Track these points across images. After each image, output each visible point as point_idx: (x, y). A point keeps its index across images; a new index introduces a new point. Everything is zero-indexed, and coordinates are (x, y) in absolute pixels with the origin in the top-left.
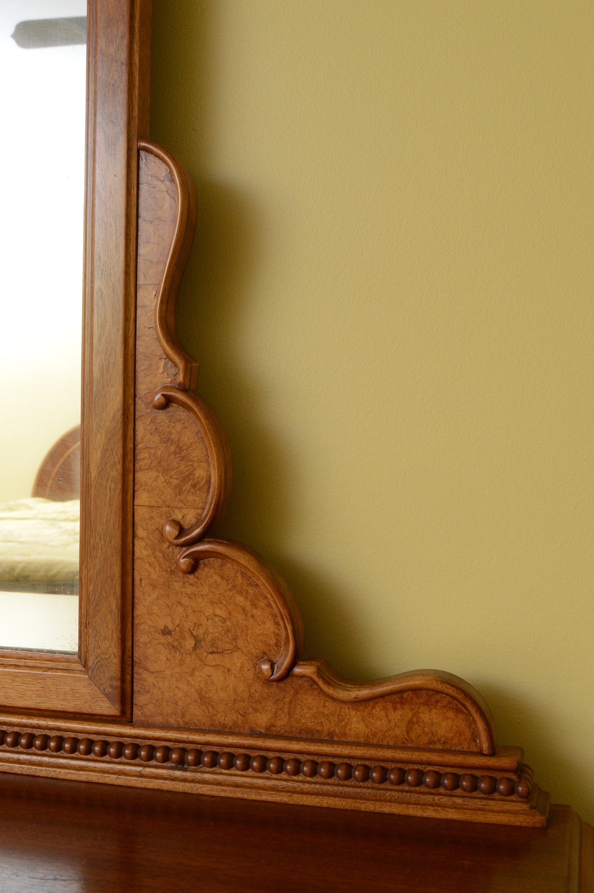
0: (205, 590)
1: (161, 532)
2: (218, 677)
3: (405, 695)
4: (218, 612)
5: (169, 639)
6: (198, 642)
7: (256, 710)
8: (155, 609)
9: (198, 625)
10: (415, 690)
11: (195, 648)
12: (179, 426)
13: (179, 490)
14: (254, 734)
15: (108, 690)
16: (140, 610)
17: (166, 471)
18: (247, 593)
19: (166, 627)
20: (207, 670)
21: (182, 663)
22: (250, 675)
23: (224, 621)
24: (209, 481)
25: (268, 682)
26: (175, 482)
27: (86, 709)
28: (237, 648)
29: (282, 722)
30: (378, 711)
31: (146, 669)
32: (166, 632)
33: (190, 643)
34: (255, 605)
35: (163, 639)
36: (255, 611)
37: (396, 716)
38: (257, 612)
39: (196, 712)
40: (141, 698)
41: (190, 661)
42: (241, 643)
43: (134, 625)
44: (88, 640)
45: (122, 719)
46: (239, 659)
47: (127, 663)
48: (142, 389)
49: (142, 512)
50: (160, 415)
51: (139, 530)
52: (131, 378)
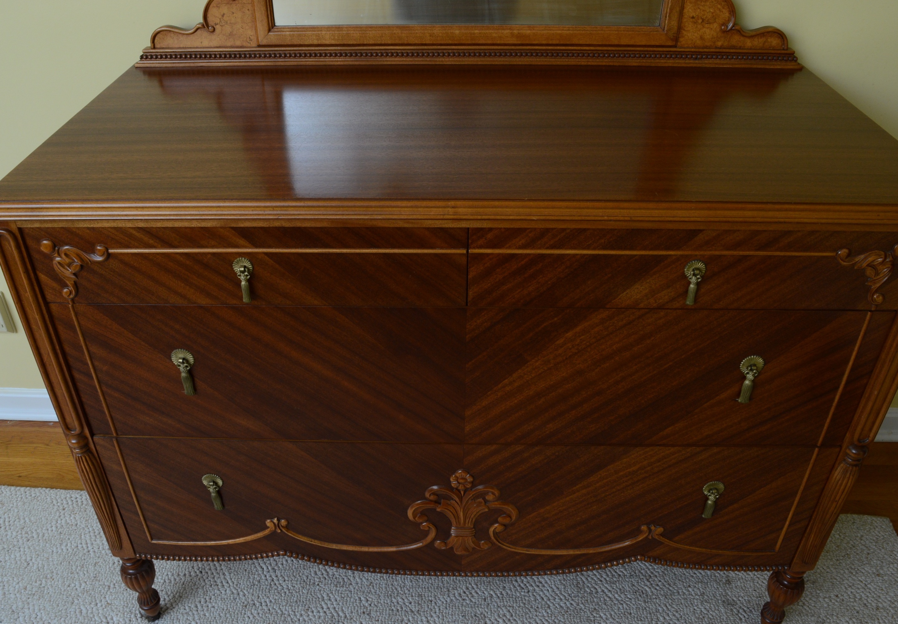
0: (708, 3)
2: (708, 31)
3: (765, 34)
4: (711, 10)
5: (694, 20)
6: (703, 20)
7: (718, 41)
8: (690, 10)
9: (704, 15)
10: (768, 32)
11: (702, 22)
14: (716, 48)
15: (672, 37)
16: (685, 11)
18: (722, 4)
19: (693, 16)
20: (704, 29)
21: (697, 27)
22: (718, 30)
23: (713, 13)
25: (724, 32)
27: (663, 44)
28: (715, 22)
29: (726, 44)
30: (756, 39)
31: (684, 30)
32: (693, 17)
33: (700, 21)
34: (724, 8)
35: (691, 20)
36: (723, 10)
38: (724, 13)
39: (699, 43)
40: (681, 39)
41: (699, 26)
42: (717, 20)
43: (682, 16)
44: (667, 22)
45: (675, 46)
46: (715, 25)
47: (680, 28)
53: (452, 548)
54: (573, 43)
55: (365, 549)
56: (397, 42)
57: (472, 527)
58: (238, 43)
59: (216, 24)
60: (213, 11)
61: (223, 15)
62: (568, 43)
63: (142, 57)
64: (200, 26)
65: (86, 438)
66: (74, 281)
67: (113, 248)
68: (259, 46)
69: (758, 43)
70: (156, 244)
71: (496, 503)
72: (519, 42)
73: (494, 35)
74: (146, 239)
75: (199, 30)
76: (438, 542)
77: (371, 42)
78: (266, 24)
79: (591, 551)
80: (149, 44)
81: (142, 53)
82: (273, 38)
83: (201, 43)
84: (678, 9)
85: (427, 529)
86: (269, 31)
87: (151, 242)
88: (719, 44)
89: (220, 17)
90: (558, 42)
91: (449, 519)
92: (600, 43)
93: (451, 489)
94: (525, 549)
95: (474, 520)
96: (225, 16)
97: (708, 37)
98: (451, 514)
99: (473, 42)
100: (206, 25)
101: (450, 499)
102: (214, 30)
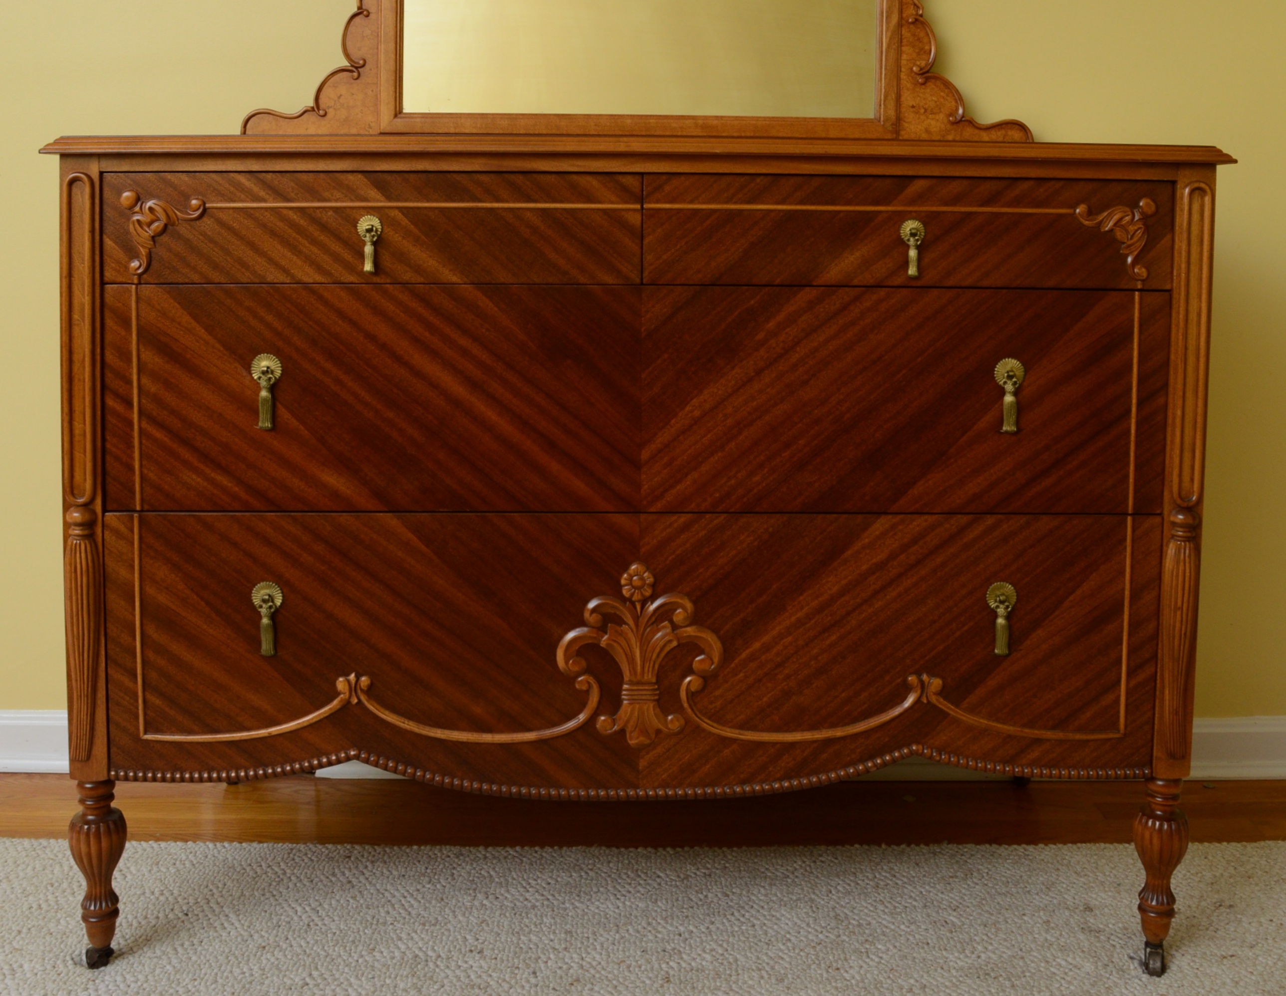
0: (928, 90)
1: (911, 69)
2: (933, 123)
3: (1003, 126)
4: (934, 98)
5: (914, 109)
6: (926, 110)
7: (948, 134)
8: (909, 98)
9: (926, 104)
10: (1006, 124)
11: (924, 113)
12: (919, 30)
13: (919, 54)
15: (891, 129)
16: (903, 99)
17: (913, 47)
19: (913, 105)
20: (929, 121)
21: (919, 118)
22: (946, 121)
23: (936, 102)
24: (930, 50)
25: (953, 123)
26: (917, 51)
27: (881, 137)
28: (941, 112)
29: (958, 138)
30: (993, 132)
31: (905, 121)
32: (913, 107)
33: (922, 111)
34: (946, 95)
35: (912, 110)
37: (999, 133)
38: (948, 98)
39: (924, 135)
40: (902, 133)
41: (922, 117)
42: (942, 110)
43: (900, 105)
44: (882, 110)
45: (896, 139)
46: (941, 116)
47: (899, 119)
48: (904, 15)
49: (904, 62)
50: (912, 26)
51: (903, 69)
52: (901, 12)
53: (622, 731)
54: (771, 135)
55: (487, 738)
57: (654, 680)
58: (354, 131)
59: (329, 107)
60: (327, 90)
61: (339, 97)
64: (309, 109)
65: (94, 513)
66: (150, 249)
67: (212, 202)
69: (996, 135)
70: (267, 197)
71: (689, 629)
73: (674, 125)
74: (256, 189)
75: (306, 115)
76: (603, 718)
78: (392, 107)
79: (839, 732)
82: (399, 125)
83: (307, 129)
84: (894, 96)
85: (584, 688)
86: (394, 116)
87: (262, 194)
88: (950, 137)
89: (336, 98)
90: (752, 134)
91: (619, 667)
92: (804, 136)
93: (624, 600)
94: (737, 731)
95: (657, 667)
96: (342, 97)
97: (935, 129)
98: (621, 651)
99: (648, 133)
100: (317, 108)
101: (620, 621)
102: (325, 115)
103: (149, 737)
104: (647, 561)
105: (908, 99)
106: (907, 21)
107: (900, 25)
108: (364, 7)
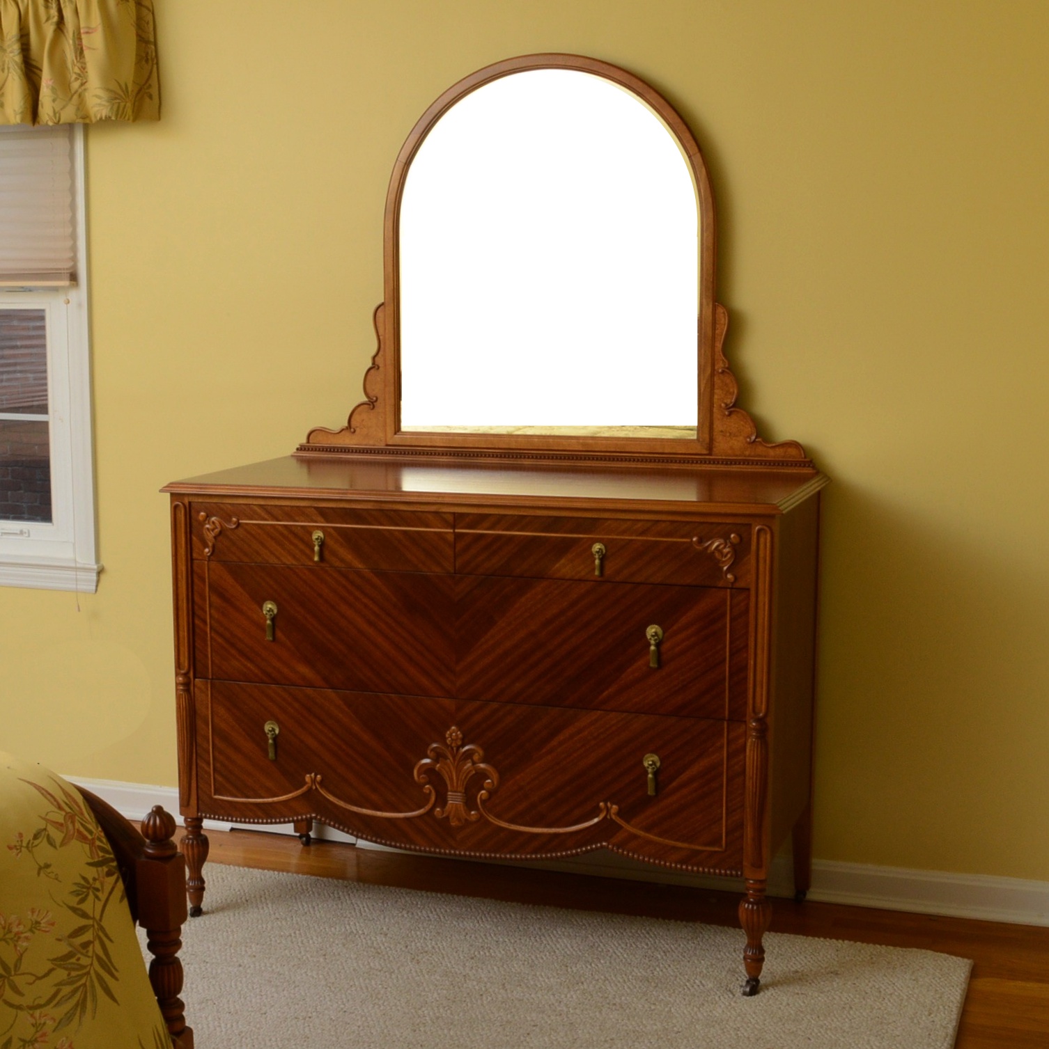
0: (732, 420)
1: (721, 406)
2: (735, 443)
3: (784, 445)
4: (736, 426)
5: (722, 433)
6: (730, 434)
7: (746, 450)
9: (730, 429)
10: (787, 444)
12: (726, 378)
13: (726, 395)
14: (745, 456)
15: (705, 447)
16: (715, 426)
17: (722, 390)
18: (743, 421)
20: (732, 441)
21: (725, 439)
22: (745, 442)
23: (737, 428)
24: (734, 392)
25: (750, 443)
26: (725, 393)
27: (699, 452)
28: (741, 435)
29: (753, 454)
31: (716, 441)
32: (722, 431)
33: (728, 434)
35: (720, 433)
36: (745, 426)
37: (781, 450)
38: (747, 426)
39: (730, 452)
40: (714, 449)
41: (728, 439)
43: (712, 430)
44: (700, 434)
45: (710, 454)
46: (741, 438)
47: (712, 440)
48: (716, 368)
49: (715, 400)
50: (721, 375)
51: (715, 405)
52: (713, 365)
53: (447, 818)
56: (490, 446)
57: (463, 791)
58: (371, 442)
59: (357, 427)
60: (355, 417)
61: (363, 420)
62: (623, 450)
63: (297, 449)
64: (345, 428)
65: (189, 678)
66: (213, 544)
67: (242, 519)
68: (387, 445)
69: (779, 452)
70: (268, 518)
71: (481, 765)
72: (584, 449)
74: (263, 514)
75: (343, 432)
76: (438, 809)
77: (471, 446)
78: (393, 429)
79: (562, 830)
80: (304, 441)
81: (299, 447)
82: (397, 439)
83: (343, 440)
84: (708, 424)
85: (428, 792)
86: (395, 434)
88: (747, 453)
89: (361, 421)
91: (445, 782)
93: (447, 746)
94: (507, 824)
95: (465, 783)
97: (736, 447)
98: (446, 774)
100: (349, 427)
101: (446, 758)
102: (355, 432)
103: (217, 797)
104: (459, 726)
105: (718, 426)
106: (718, 372)
107: (712, 375)
108: (376, 363)
